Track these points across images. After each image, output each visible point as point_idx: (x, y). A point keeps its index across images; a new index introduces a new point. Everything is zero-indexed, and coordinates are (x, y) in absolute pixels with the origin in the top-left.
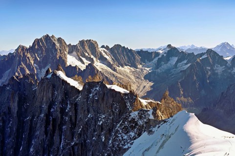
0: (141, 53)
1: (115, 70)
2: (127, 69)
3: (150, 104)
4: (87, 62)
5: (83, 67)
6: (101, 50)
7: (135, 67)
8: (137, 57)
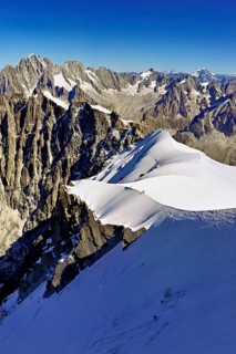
1: (100, 92)
3: (131, 124)
4: (74, 84)
5: (69, 89)
7: (119, 89)
8: (122, 81)
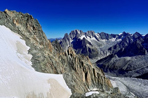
0: (112, 35)
1: (98, 41)
2: (104, 40)
6: (96, 34)
7: (108, 40)
8: (110, 37)
